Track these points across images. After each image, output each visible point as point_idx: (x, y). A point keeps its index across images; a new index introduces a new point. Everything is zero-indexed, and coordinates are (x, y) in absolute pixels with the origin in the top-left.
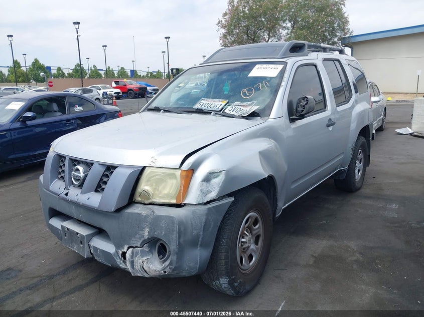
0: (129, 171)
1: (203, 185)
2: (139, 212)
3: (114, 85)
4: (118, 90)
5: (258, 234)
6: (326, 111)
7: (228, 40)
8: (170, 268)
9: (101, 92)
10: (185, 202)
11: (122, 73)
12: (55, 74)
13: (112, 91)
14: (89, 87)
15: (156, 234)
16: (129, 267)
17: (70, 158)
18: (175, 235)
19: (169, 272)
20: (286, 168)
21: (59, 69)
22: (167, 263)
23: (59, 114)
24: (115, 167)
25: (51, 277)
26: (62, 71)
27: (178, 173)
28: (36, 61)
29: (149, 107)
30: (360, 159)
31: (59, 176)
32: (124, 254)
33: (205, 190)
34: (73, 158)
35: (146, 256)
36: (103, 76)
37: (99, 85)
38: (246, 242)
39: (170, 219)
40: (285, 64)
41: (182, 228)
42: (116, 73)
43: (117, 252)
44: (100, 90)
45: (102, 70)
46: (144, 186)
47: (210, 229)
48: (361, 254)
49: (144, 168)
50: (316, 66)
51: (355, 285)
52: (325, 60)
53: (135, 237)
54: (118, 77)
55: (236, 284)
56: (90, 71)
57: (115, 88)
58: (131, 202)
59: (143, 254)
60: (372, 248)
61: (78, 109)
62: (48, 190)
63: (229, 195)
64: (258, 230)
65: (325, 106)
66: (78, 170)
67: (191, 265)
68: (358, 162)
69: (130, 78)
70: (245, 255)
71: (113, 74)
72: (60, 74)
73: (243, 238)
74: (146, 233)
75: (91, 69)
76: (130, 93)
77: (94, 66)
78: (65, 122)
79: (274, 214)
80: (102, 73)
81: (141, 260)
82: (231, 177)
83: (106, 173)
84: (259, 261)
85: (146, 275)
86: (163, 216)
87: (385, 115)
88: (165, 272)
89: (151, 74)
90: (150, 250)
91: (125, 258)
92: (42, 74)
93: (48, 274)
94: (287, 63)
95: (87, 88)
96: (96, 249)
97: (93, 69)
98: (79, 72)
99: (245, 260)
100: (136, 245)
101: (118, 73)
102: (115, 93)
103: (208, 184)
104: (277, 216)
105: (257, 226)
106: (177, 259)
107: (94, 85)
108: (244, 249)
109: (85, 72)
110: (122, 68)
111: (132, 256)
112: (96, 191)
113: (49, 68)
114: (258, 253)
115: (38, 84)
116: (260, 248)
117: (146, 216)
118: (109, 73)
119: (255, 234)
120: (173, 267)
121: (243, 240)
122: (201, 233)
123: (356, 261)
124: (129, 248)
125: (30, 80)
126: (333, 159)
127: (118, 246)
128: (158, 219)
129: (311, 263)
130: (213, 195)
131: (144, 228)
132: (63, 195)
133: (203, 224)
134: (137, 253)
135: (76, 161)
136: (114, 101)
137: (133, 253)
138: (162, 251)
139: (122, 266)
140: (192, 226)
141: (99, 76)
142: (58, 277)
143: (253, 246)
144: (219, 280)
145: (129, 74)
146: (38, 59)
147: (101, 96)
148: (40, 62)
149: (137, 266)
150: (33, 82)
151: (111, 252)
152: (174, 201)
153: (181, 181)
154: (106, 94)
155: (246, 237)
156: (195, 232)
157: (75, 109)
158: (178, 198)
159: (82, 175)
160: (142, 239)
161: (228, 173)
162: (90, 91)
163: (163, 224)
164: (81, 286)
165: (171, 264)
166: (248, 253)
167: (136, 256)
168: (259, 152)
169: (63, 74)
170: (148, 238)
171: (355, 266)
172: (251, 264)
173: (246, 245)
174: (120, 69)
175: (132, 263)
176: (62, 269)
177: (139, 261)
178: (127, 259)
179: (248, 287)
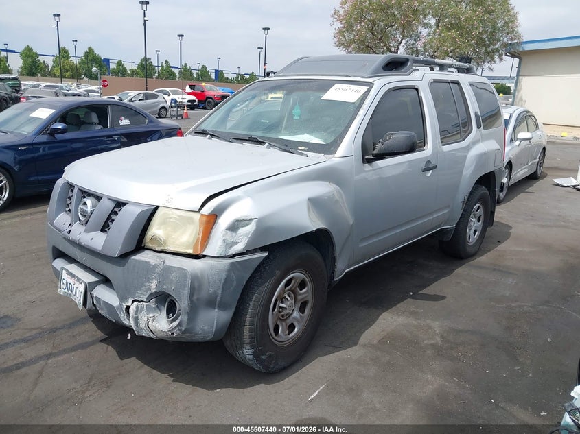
0: (138, 210)
1: (227, 233)
2: (147, 260)
3: (188, 89)
4: (193, 98)
5: (304, 300)
6: (424, 150)
7: (344, 37)
8: (179, 330)
9: (168, 99)
10: (204, 254)
11: (203, 74)
12: (114, 69)
13: (185, 98)
14: (154, 92)
15: (165, 288)
16: (132, 323)
17: (79, 189)
18: (186, 292)
19: (179, 334)
20: (351, 221)
21: (120, 63)
22: (176, 323)
23: (99, 127)
24: (124, 204)
25: (53, 331)
26: (123, 65)
27: (197, 217)
28: (90, 51)
29: (197, 130)
30: (478, 216)
31: (67, 209)
32: (128, 308)
33: (229, 240)
34: (82, 189)
35: (153, 313)
36: (178, 76)
37: (168, 89)
38: (286, 308)
39: (182, 272)
40: (370, 85)
41: (196, 284)
42: (194, 73)
43: (121, 305)
44: (169, 95)
45: (177, 68)
46: (155, 230)
47: (232, 288)
48: (442, 337)
49: (157, 207)
50: (417, 90)
51: (420, 374)
52: (436, 81)
53: (140, 290)
54: (198, 80)
55: (263, 357)
56: (160, 68)
57: (189, 94)
58: (140, 247)
59: (149, 310)
60: (459, 331)
61: (124, 122)
62: (52, 225)
63: (262, 249)
64: (306, 295)
65: (424, 143)
66: (85, 204)
67: (206, 328)
68: (473, 220)
69: (214, 80)
70: (284, 323)
71: (191, 74)
72: (121, 71)
73: (282, 302)
74: (153, 287)
75: (162, 66)
76: (209, 102)
77: (166, 62)
78: (105, 139)
79: (332, 277)
80: (176, 71)
81: (146, 318)
82: (263, 228)
83: (116, 210)
84: (303, 333)
85: (152, 336)
86: (174, 267)
87: (543, 158)
88: (173, 334)
89: (242, 77)
90: (157, 307)
91: (128, 312)
92: (94, 69)
93: (50, 326)
94: (373, 84)
95: (150, 92)
96: (98, 299)
97: (165, 65)
98: (146, 68)
99: (283, 330)
100: (143, 299)
101: (197, 74)
102: (188, 101)
103: (234, 234)
104: (335, 280)
105: (304, 291)
106: (188, 319)
107: (162, 89)
108: (283, 316)
109: (154, 69)
110: (204, 67)
111: (136, 312)
112: (103, 230)
113: (107, 61)
114: (303, 323)
115: (91, 81)
116: (306, 318)
117: (155, 266)
118: (186, 72)
119: (301, 300)
120: (183, 329)
121: (282, 305)
122: (220, 292)
123: (432, 345)
124: (133, 301)
125: (81, 76)
126: (431, 214)
127: (123, 298)
128: (168, 270)
129: (375, 342)
130: (239, 247)
131: (152, 280)
132: (65, 233)
133: (223, 281)
134: (142, 308)
135: (85, 192)
136: (185, 111)
137: (137, 307)
138: (172, 309)
139: (126, 322)
140: (209, 282)
141: (172, 75)
142: (62, 330)
143: (296, 314)
144: (242, 350)
145: (213, 75)
146: (93, 48)
147: (169, 103)
148: (95, 52)
149: (142, 324)
150: (85, 78)
151: (115, 306)
152: (190, 251)
153: (200, 227)
154: (176, 101)
155: (286, 302)
156: (211, 290)
157: (120, 122)
158: (195, 248)
159: (89, 210)
160: (149, 293)
161: (260, 221)
162: (155, 97)
163: (173, 277)
164: (86, 343)
165: (180, 325)
166: (289, 322)
167: (141, 312)
168: (308, 199)
169: (125, 70)
170: (156, 292)
171: (429, 352)
172: (291, 335)
173: (285, 312)
174: (200, 67)
175: (136, 319)
176: (68, 322)
177: (143, 319)
178: (131, 315)
179: (282, 363)
